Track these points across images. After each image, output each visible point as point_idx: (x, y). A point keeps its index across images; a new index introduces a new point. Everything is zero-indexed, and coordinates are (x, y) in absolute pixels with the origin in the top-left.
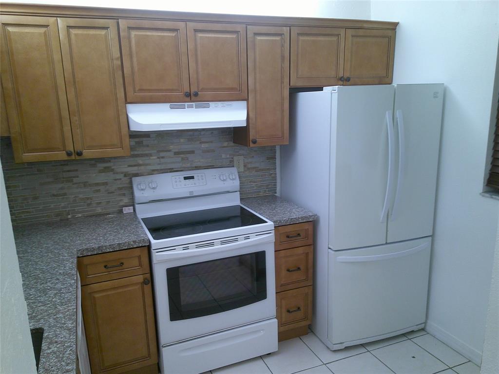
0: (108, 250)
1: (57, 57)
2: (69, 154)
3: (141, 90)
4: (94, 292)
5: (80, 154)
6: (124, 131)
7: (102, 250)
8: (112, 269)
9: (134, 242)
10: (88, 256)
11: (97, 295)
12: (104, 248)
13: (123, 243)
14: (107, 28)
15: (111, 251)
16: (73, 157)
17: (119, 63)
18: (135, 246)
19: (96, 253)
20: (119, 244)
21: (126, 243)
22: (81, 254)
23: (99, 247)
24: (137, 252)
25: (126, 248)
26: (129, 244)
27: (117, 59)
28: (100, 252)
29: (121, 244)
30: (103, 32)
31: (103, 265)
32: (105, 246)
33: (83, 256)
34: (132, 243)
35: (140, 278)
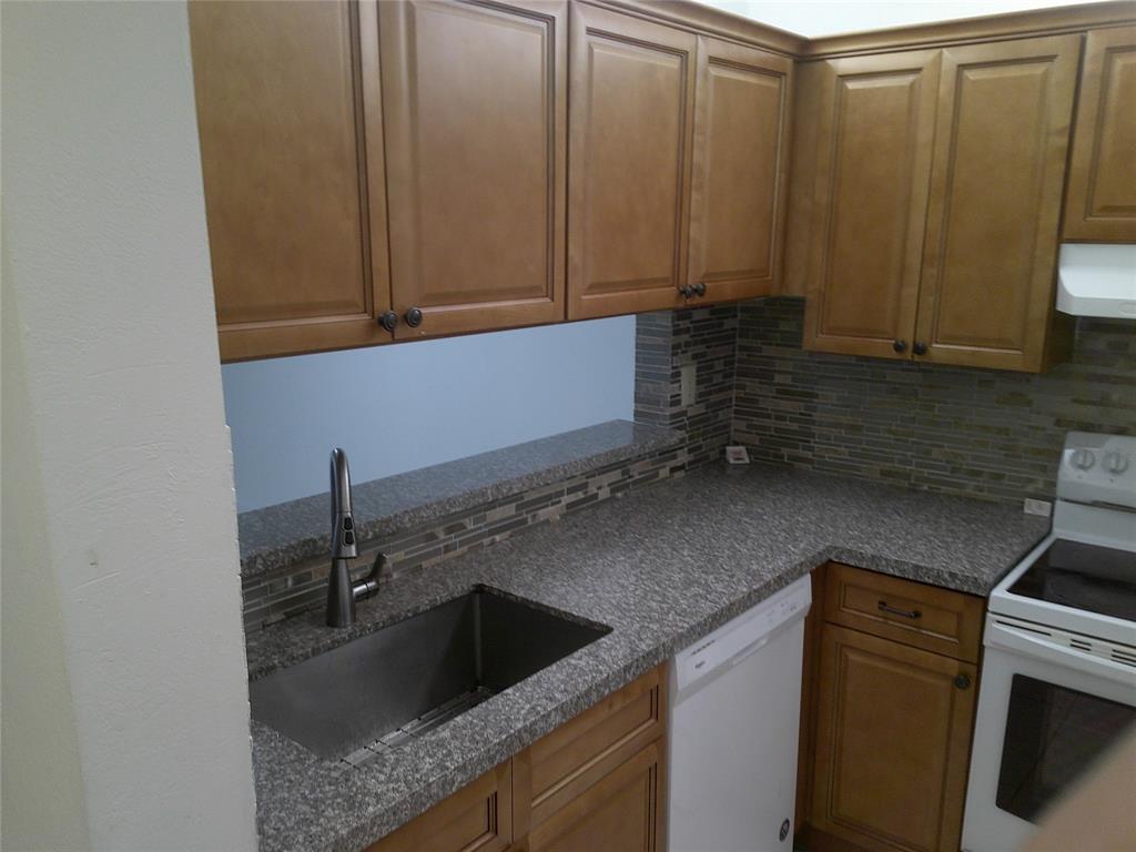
0: (891, 571)
1: (924, 135)
2: (899, 348)
3: (1108, 209)
4: (851, 647)
5: (920, 350)
6: (1039, 310)
7: (877, 565)
8: (891, 615)
9: (951, 574)
10: (848, 565)
11: (853, 657)
12: (884, 563)
13: (927, 568)
14: (1050, 58)
15: (897, 574)
16: (908, 355)
17: (1064, 141)
18: (952, 586)
19: (864, 566)
20: (917, 568)
21: (933, 569)
22: (836, 557)
23: (873, 557)
24: (957, 602)
25: (931, 581)
26: (939, 576)
27: (1059, 132)
28: (873, 569)
29: (922, 568)
30: (1039, 69)
31: (879, 598)
32: (886, 560)
33: (839, 563)
34: (946, 576)
35: (953, 667)
